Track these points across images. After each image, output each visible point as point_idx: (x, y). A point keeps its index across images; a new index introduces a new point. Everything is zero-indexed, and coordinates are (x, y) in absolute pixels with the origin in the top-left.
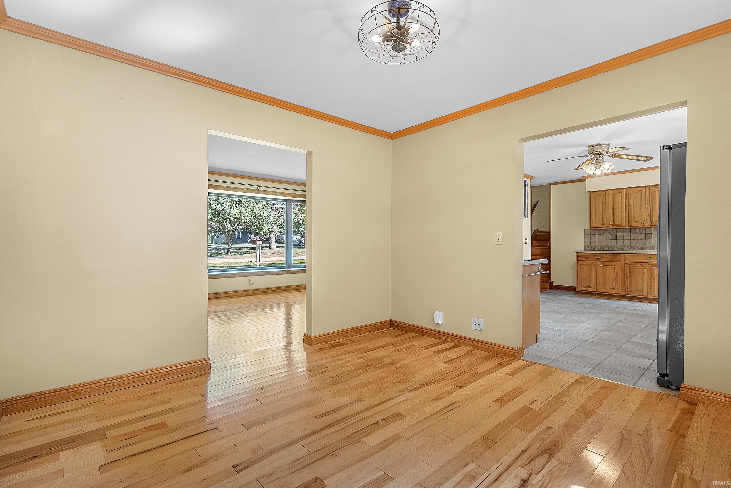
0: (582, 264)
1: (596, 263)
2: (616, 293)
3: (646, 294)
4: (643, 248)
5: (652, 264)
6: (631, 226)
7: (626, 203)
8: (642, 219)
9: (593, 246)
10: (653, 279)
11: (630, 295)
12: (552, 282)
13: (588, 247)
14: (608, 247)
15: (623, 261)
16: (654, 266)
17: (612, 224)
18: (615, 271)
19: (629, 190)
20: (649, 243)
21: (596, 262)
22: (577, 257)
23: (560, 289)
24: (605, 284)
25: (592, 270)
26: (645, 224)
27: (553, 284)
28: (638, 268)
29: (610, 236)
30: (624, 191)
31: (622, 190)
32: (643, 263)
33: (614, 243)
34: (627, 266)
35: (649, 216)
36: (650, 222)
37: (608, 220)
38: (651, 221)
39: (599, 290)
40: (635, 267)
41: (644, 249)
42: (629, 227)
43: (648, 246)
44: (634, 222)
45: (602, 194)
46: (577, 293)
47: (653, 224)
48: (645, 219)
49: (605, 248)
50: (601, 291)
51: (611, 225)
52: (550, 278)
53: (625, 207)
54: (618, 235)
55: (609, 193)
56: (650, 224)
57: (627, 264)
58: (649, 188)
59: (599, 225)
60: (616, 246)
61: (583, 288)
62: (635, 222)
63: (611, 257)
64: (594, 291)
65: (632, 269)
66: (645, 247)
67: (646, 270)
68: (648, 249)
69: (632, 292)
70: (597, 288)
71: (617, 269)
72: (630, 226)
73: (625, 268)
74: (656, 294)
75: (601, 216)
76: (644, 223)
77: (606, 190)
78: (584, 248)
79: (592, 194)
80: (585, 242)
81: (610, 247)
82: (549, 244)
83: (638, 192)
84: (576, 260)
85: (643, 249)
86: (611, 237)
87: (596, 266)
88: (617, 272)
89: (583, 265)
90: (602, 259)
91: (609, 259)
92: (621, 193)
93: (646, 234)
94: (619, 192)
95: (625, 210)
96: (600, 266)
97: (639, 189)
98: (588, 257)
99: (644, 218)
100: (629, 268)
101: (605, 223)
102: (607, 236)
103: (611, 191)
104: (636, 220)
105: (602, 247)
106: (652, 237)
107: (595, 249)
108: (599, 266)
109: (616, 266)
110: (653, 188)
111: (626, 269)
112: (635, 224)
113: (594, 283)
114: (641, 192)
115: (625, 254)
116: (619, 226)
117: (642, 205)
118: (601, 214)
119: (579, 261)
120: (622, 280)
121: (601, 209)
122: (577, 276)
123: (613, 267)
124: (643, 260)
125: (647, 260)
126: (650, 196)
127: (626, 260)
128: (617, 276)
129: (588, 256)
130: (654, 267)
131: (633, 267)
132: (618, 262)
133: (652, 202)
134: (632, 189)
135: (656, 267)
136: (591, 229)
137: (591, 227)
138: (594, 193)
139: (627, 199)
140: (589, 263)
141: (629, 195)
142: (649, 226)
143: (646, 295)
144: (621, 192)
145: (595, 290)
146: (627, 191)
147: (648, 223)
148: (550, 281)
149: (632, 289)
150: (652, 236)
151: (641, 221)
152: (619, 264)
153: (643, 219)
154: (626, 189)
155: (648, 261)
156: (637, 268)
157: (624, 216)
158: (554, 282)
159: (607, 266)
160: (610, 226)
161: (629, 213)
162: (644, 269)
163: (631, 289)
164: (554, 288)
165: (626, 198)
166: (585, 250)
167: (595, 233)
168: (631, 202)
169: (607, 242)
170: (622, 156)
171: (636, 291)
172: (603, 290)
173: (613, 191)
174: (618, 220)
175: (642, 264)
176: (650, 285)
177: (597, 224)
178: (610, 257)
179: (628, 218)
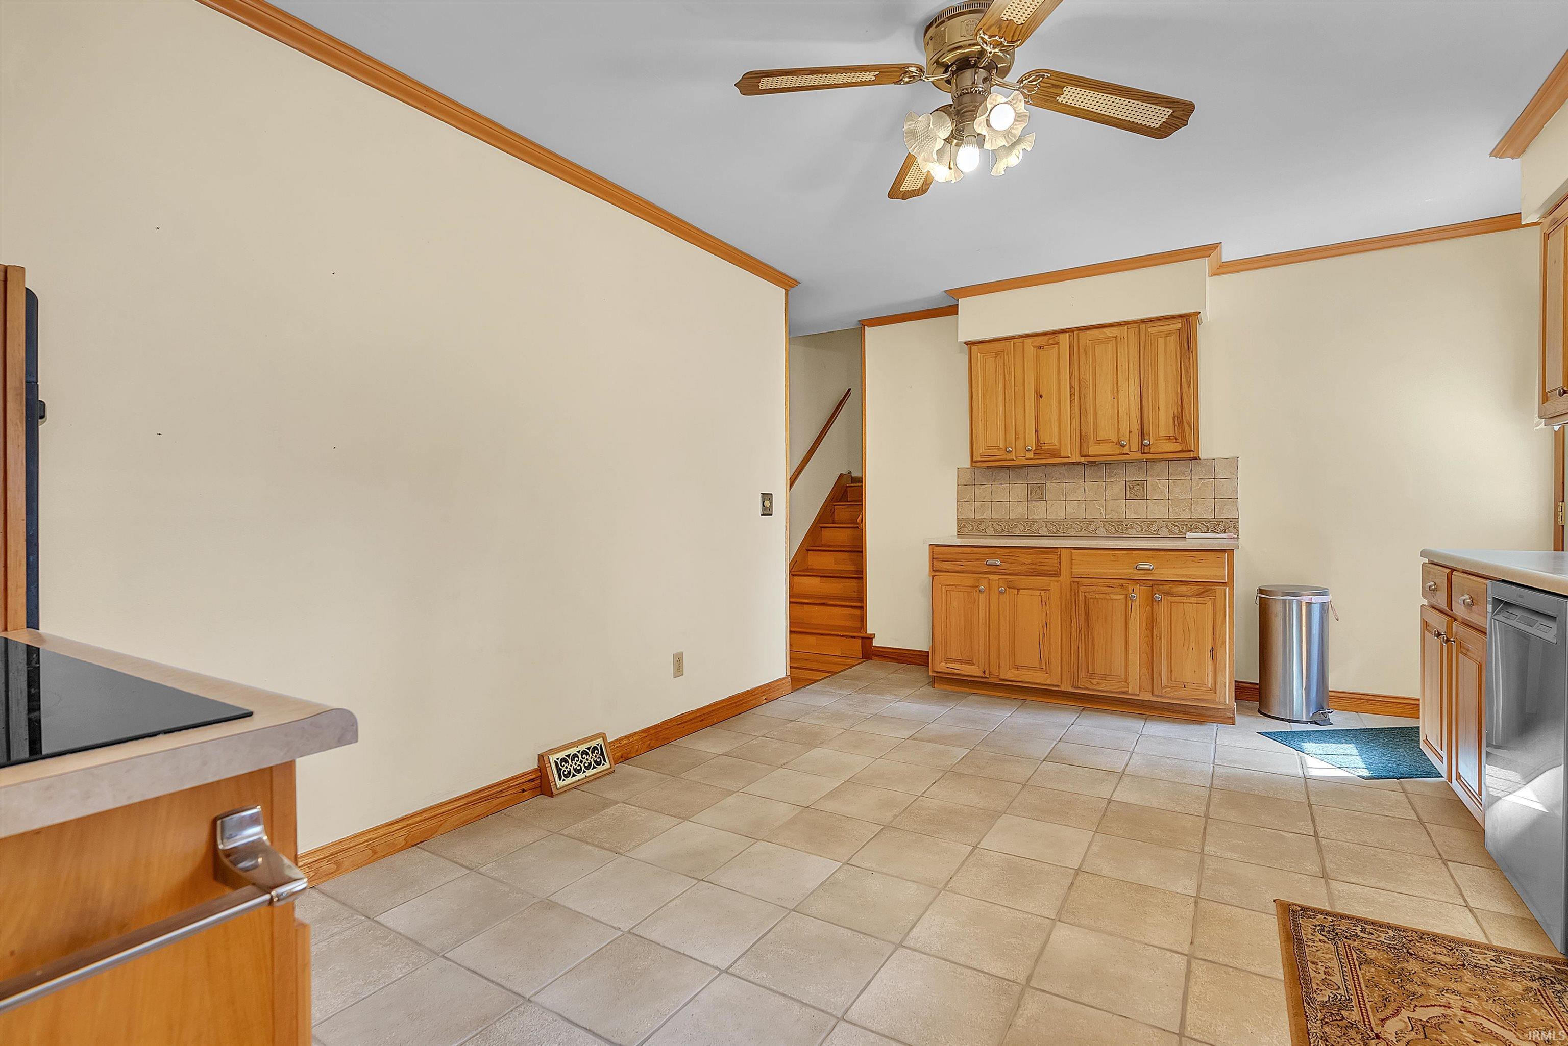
0: (947, 585)
1: (986, 581)
2: (1046, 683)
3: (1135, 688)
4: (1119, 528)
5: (1151, 583)
6: (1088, 456)
7: (1073, 377)
8: (1118, 432)
9: (982, 520)
10: (1154, 637)
11: (1087, 689)
12: (870, 638)
13: (967, 525)
14: (1024, 526)
15: (1065, 577)
16: (1159, 591)
17: (1034, 449)
18: (1044, 610)
19: (1082, 334)
20: (1135, 513)
21: (988, 576)
22: (933, 558)
23: (893, 658)
24: (1013, 653)
25: (977, 602)
26: (1126, 450)
27: (874, 645)
28: (1111, 599)
29: (1029, 489)
30: (1066, 337)
31: (1061, 336)
32: (1125, 581)
33: (1039, 511)
34: (1078, 589)
35: (1139, 421)
36: (1142, 442)
37: (1021, 436)
38: (1143, 438)
39: (997, 671)
40: (1101, 596)
41: (1122, 530)
42: (1082, 460)
43: (1134, 521)
44: (1095, 443)
45: (1003, 351)
46: (933, 682)
47: (1150, 448)
48: (1128, 432)
49: (1016, 526)
50: (1002, 677)
51: (1029, 451)
52: (865, 626)
53: (1070, 392)
54: (1052, 487)
55: (1023, 346)
56: (1143, 448)
57: (1078, 582)
58: (1137, 329)
59: (995, 452)
60: (1047, 521)
61: (949, 665)
62: (1099, 442)
63: (1030, 561)
64: (982, 675)
65: (1092, 600)
66: (1126, 523)
67: (1136, 605)
68: (1133, 532)
69: (1095, 682)
70: (992, 667)
71: (1047, 603)
72: (1085, 454)
73: (1073, 597)
74: (1165, 688)
75: (1001, 424)
76: (1123, 446)
77: (1013, 337)
78: (958, 529)
79: (974, 348)
80: (959, 510)
81: (1030, 526)
82: (861, 516)
83: (1107, 340)
84: (930, 571)
85: (1119, 531)
86: (1031, 493)
87: (987, 588)
88: (1048, 612)
89: (950, 585)
90: (1005, 566)
91: (1024, 568)
92: (1058, 348)
93: (1128, 484)
94: (1051, 342)
95: (1070, 401)
96: (1000, 592)
97: (1109, 332)
98: (965, 560)
99: (1125, 426)
100: (1085, 596)
101: (1014, 446)
102: (1019, 489)
103: (1028, 341)
104: (1102, 435)
105: (1006, 527)
106: (1144, 493)
107: (987, 531)
108: (997, 593)
109: (1046, 590)
110: (1150, 330)
111: (1075, 601)
112: (1097, 446)
113: (982, 649)
114: (1114, 341)
115: (1074, 551)
116: (1054, 456)
117: (1117, 383)
118: (1001, 417)
119: (937, 574)
120: (1064, 639)
121: (1001, 398)
122: (931, 624)
123: (1038, 593)
124: (1124, 570)
125: (1136, 571)
126: (1142, 355)
127: (1077, 570)
128: (1048, 625)
129: (965, 556)
130: (1157, 595)
131: (1097, 596)
132: (1050, 578)
133: (1146, 376)
134: (1089, 332)
135: (1163, 593)
136: (975, 464)
137: (975, 459)
138: (981, 346)
139: (1076, 367)
140: (968, 580)
141: (1081, 351)
142: (1139, 456)
143: (1135, 692)
144: (1057, 343)
145: (984, 672)
146: (1076, 338)
147: (1135, 447)
148: (866, 632)
149: (1094, 670)
150: (1143, 488)
151: (1115, 440)
152: (1053, 585)
153: (1121, 432)
154: (1071, 333)
155: (1141, 574)
156: (1107, 597)
157: (1067, 421)
158: (874, 637)
159: (1018, 590)
160: (1030, 455)
161: (1082, 412)
162: (1130, 602)
163: (1090, 672)
164: (876, 655)
165: (1072, 364)
166: (960, 534)
167: (988, 480)
168: (1088, 375)
169: (1020, 510)
170: (1071, 96)
171: (1104, 677)
172: (1009, 674)
173: (1036, 338)
174: (1051, 437)
175: (1124, 583)
176: (1148, 657)
177: (989, 448)
178: (1027, 559)
179: (1078, 431)
